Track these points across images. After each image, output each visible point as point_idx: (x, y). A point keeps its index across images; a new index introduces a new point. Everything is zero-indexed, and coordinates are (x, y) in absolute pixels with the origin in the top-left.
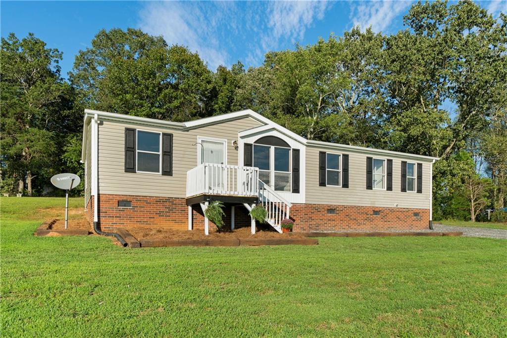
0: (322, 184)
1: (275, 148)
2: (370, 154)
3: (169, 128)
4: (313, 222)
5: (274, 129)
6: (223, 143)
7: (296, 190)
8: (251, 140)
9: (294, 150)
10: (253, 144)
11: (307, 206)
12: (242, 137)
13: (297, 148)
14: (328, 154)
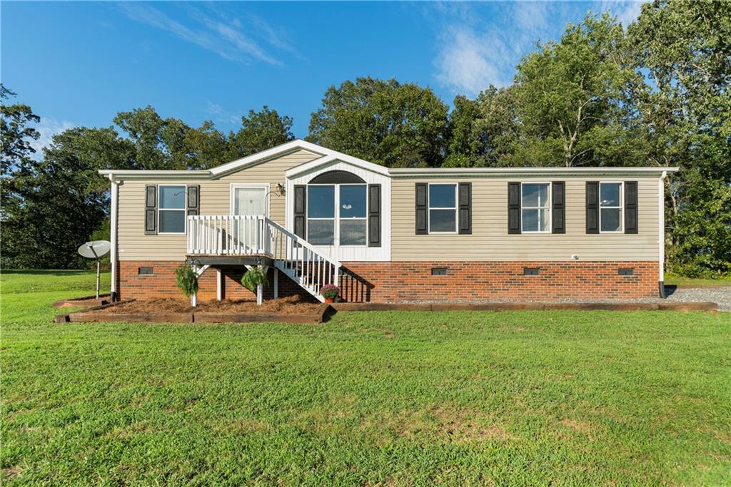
0: (421, 231)
1: (341, 186)
2: (516, 176)
3: (195, 179)
4: (406, 289)
5: (337, 161)
6: (264, 189)
7: (376, 242)
8: (304, 181)
9: (371, 186)
10: (307, 185)
11: (394, 265)
12: (291, 178)
13: (376, 183)
14: (430, 185)
